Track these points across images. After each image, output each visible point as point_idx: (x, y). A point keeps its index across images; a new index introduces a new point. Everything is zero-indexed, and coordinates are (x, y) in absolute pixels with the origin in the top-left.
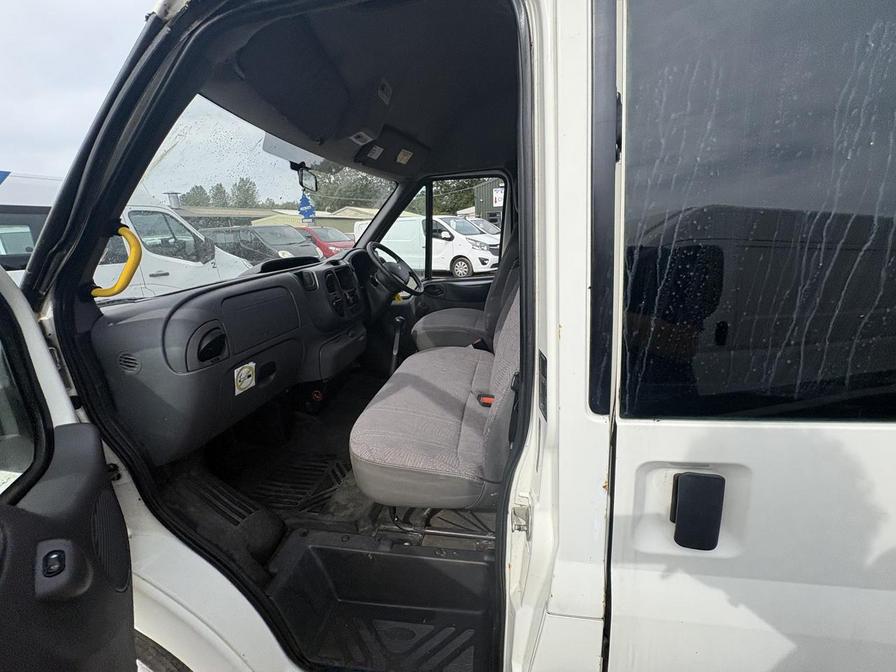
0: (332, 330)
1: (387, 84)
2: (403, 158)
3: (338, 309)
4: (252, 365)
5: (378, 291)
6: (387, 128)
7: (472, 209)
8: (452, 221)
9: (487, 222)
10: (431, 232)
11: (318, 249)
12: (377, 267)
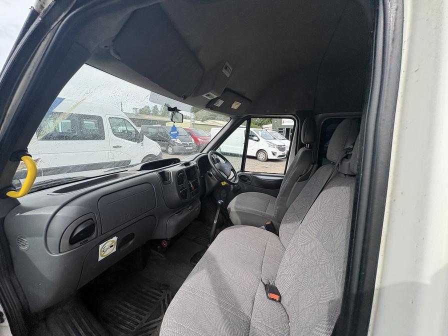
0: (177, 208)
1: (229, 66)
2: (235, 106)
3: (183, 195)
4: (115, 239)
5: (212, 180)
6: (227, 90)
7: (271, 125)
8: (260, 132)
9: (277, 133)
10: (248, 136)
11: (192, 139)
12: (212, 167)
